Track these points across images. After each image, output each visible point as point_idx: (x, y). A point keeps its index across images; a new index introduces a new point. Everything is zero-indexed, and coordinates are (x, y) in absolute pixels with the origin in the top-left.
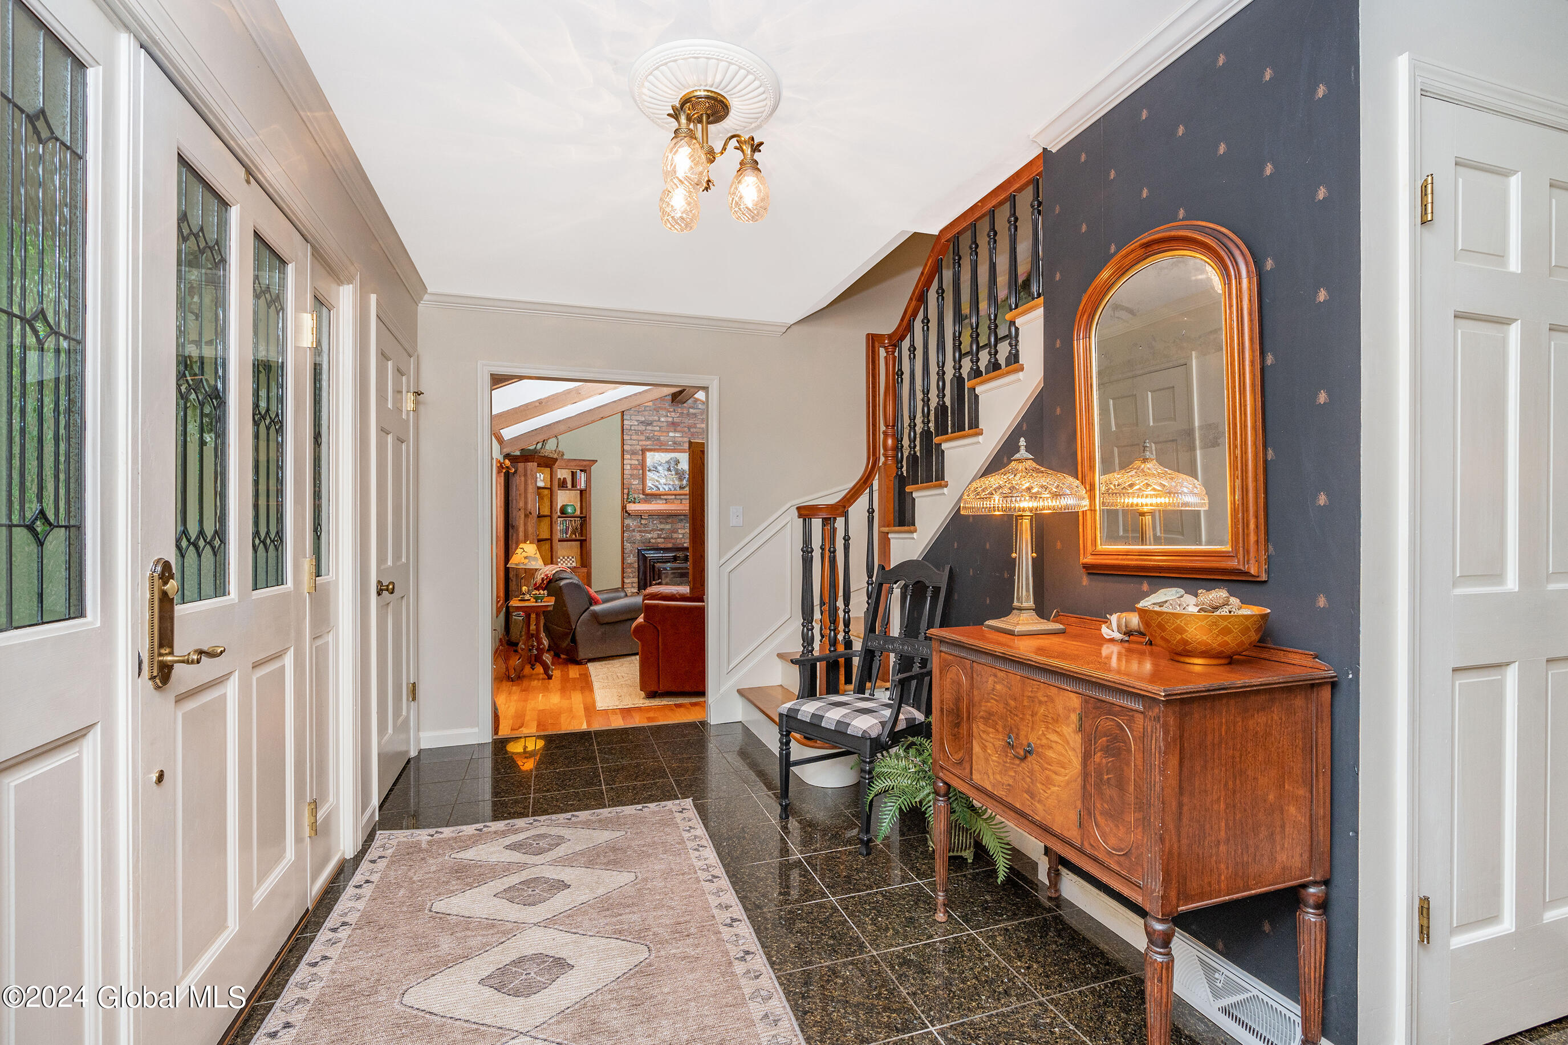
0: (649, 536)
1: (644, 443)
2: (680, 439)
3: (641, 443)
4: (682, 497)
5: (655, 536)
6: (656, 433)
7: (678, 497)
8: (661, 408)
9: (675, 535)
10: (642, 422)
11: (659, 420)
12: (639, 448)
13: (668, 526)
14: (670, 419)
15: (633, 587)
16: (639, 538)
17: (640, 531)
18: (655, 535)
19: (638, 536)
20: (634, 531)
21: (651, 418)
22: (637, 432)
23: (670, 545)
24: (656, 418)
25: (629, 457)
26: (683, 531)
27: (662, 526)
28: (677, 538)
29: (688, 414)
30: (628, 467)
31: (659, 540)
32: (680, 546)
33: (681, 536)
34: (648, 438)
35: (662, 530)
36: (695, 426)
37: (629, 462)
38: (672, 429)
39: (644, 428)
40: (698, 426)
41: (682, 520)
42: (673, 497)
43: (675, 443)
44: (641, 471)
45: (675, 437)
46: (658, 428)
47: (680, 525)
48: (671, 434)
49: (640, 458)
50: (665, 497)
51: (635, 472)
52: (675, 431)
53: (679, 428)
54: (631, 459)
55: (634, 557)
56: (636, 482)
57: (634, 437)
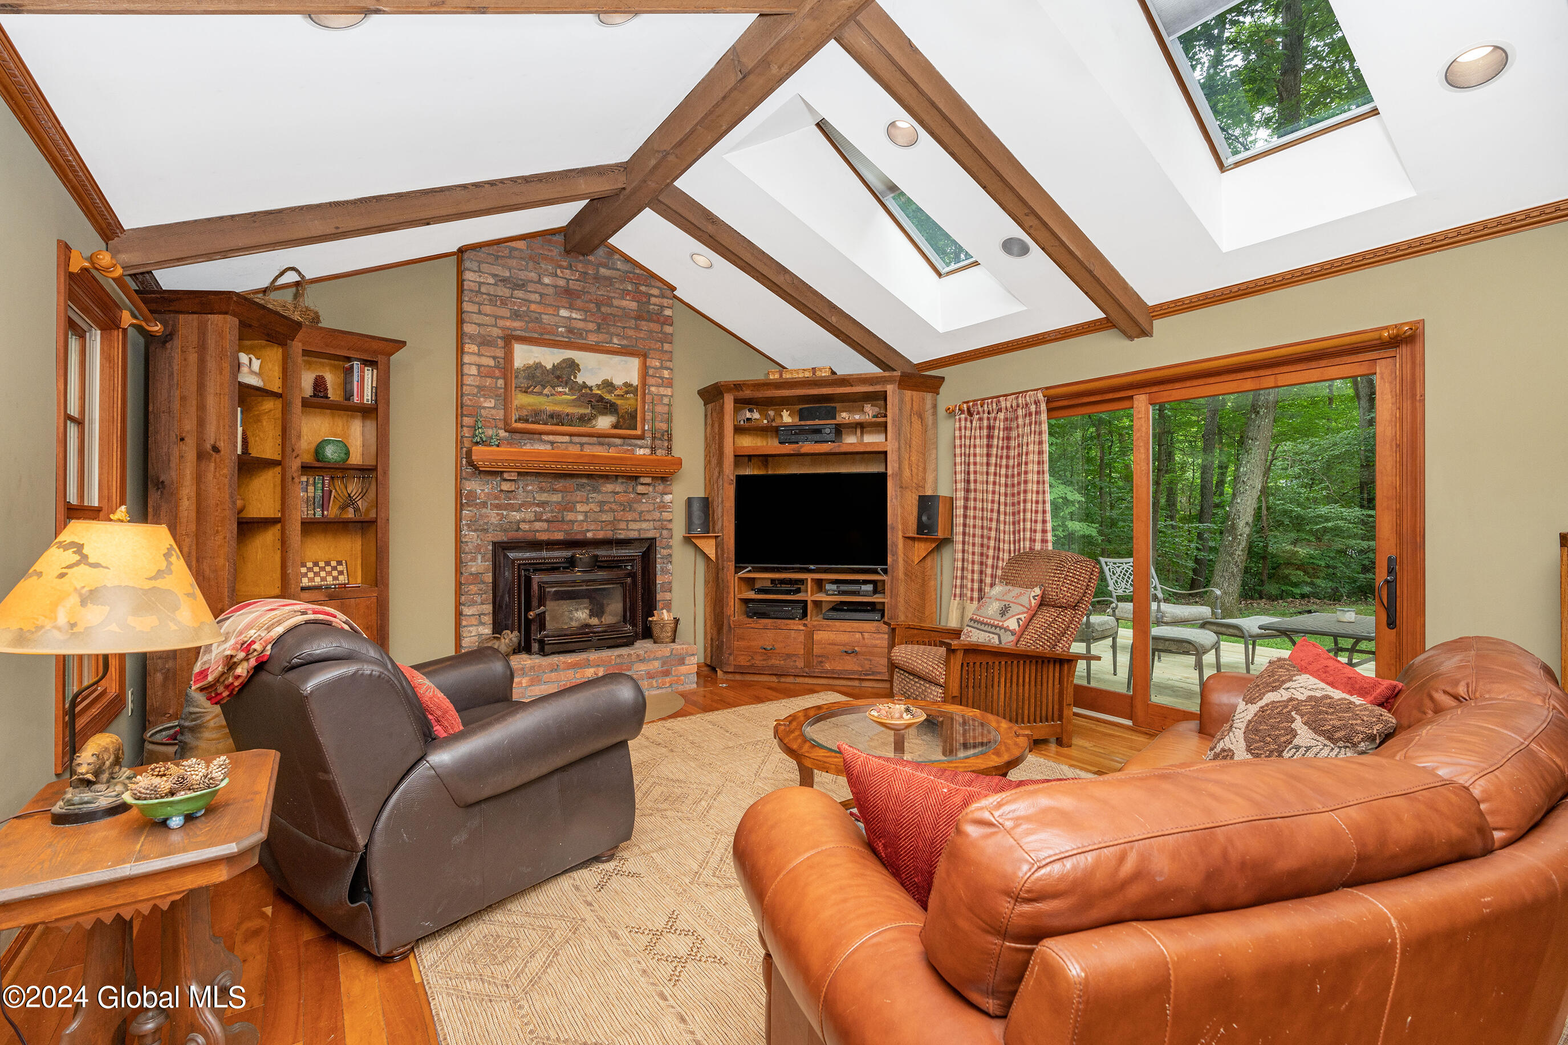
0: (517, 516)
1: (508, 323)
2: (581, 325)
3: (501, 323)
4: (585, 440)
5: (530, 516)
6: (533, 307)
7: (576, 439)
8: (545, 258)
9: (570, 516)
10: (504, 280)
11: (539, 281)
12: (496, 332)
13: (556, 498)
14: (562, 283)
15: (482, 624)
16: (494, 520)
17: (498, 507)
18: (528, 514)
19: (493, 516)
20: (484, 505)
21: (523, 275)
22: (493, 299)
23: (559, 536)
24: (533, 275)
25: (474, 348)
26: (585, 508)
27: (544, 497)
28: (572, 522)
29: (597, 278)
30: (474, 370)
31: (538, 525)
32: (579, 537)
33: (581, 517)
34: (516, 315)
35: (542, 504)
36: (608, 302)
37: (475, 359)
38: (564, 302)
39: (507, 292)
40: (616, 302)
41: (583, 485)
42: (567, 439)
43: (570, 331)
44: (501, 382)
45: (570, 318)
46: (536, 297)
47: (579, 495)
48: (564, 313)
49: (500, 353)
50: (551, 438)
51: (488, 382)
52: (571, 307)
53: (579, 303)
54: (479, 355)
55: (484, 559)
56: (490, 403)
57: (487, 309)
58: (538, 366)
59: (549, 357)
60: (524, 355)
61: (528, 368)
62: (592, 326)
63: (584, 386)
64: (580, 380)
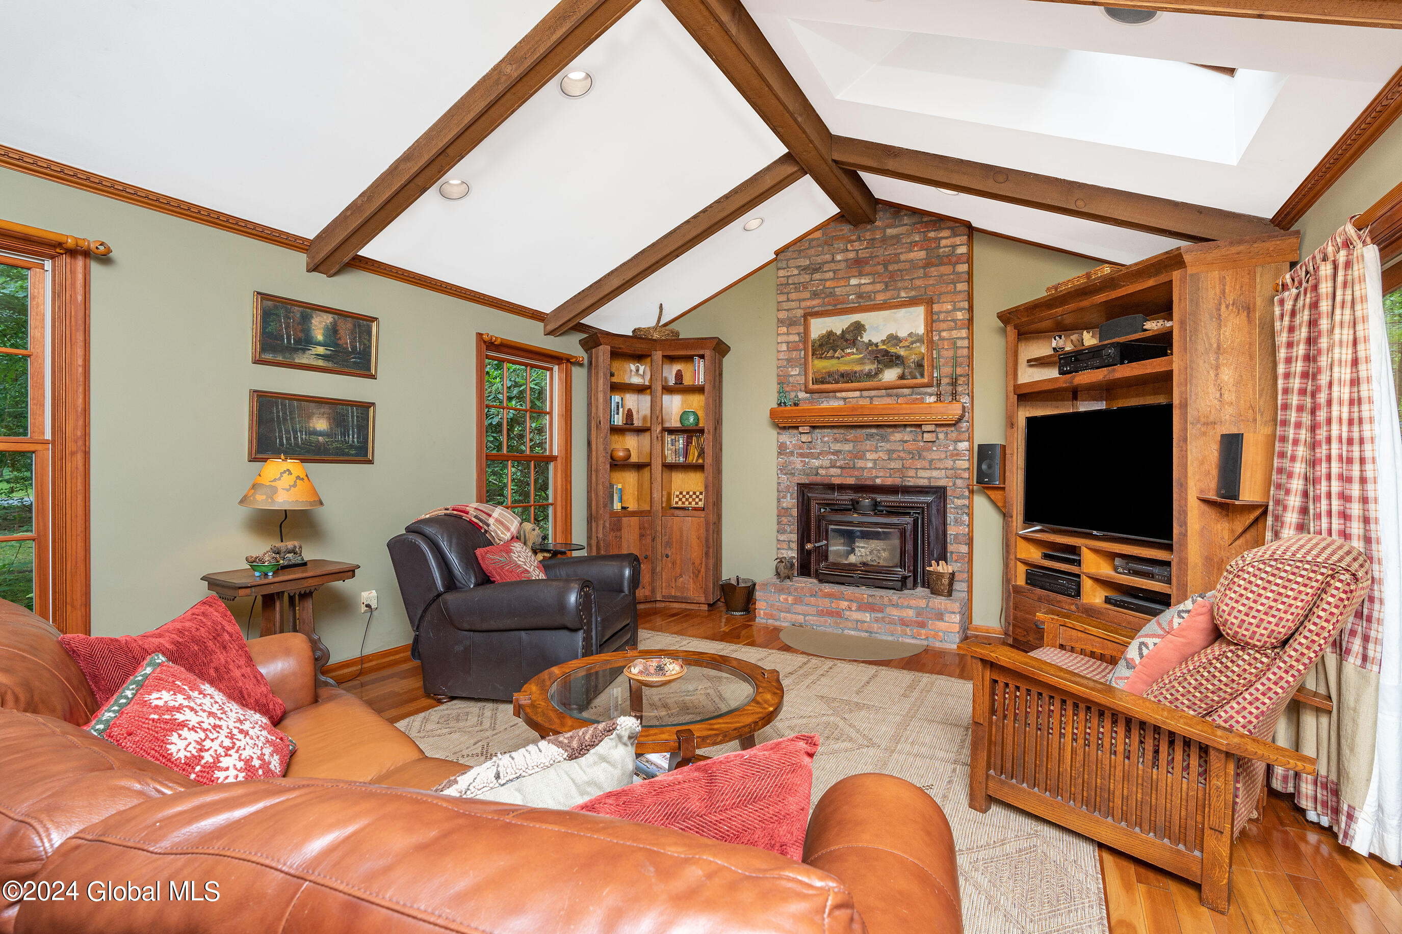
0: (816, 463)
1: (808, 303)
2: (869, 288)
3: (803, 304)
4: (873, 393)
5: (826, 463)
6: (828, 284)
7: (865, 393)
8: (837, 238)
9: (860, 463)
10: (805, 269)
11: (833, 261)
12: (800, 313)
13: (848, 447)
14: (852, 255)
15: (790, 548)
16: (799, 466)
17: (802, 455)
18: (825, 461)
19: (797, 462)
20: (792, 453)
21: (819, 259)
22: (798, 287)
23: (851, 481)
24: (828, 257)
25: (785, 330)
26: (873, 456)
27: (837, 447)
28: (863, 469)
29: (884, 240)
30: (785, 347)
31: (833, 471)
32: (869, 483)
33: (870, 465)
34: (815, 295)
35: (837, 453)
36: (896, 259)
37: (786, 338)
38: (855, 272)
39: (807, 277)
40: (903, 257)
41: (872, 435)
42: (857, 394)
43: (860, 296)
44: (803, 353)
45: (860, 285)
46: (831, 274)
47: (869, 444)
48: (854, 281)
49: (801, 329)
50: (844, 394)
51: (794, 354)
52: (861, 275)
53: (867, 269)
54: (788, 334)
55: (792, 498)
56: (795, 372)
57: (793, 296)
58: (830, 334)
59: (838, 324)
60: (819, 327)
61: (822, 337)
62: (879, 287)
63: (870, 343)
64: (866, 338)
